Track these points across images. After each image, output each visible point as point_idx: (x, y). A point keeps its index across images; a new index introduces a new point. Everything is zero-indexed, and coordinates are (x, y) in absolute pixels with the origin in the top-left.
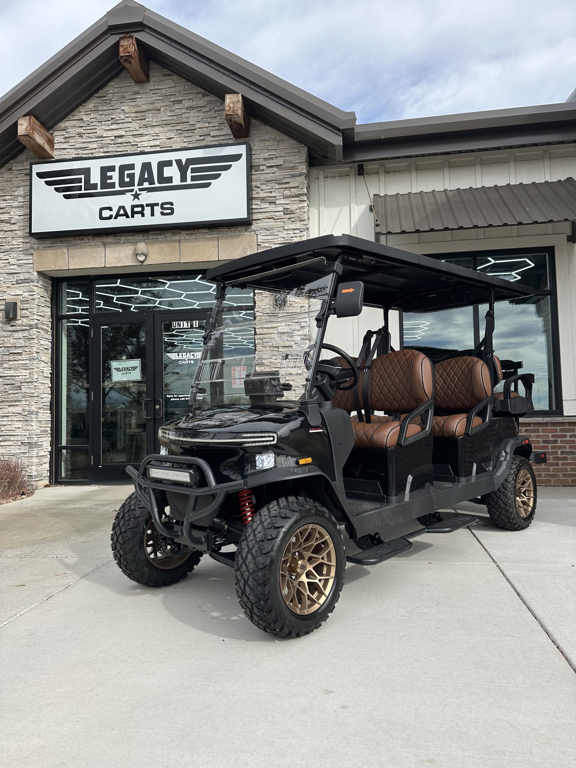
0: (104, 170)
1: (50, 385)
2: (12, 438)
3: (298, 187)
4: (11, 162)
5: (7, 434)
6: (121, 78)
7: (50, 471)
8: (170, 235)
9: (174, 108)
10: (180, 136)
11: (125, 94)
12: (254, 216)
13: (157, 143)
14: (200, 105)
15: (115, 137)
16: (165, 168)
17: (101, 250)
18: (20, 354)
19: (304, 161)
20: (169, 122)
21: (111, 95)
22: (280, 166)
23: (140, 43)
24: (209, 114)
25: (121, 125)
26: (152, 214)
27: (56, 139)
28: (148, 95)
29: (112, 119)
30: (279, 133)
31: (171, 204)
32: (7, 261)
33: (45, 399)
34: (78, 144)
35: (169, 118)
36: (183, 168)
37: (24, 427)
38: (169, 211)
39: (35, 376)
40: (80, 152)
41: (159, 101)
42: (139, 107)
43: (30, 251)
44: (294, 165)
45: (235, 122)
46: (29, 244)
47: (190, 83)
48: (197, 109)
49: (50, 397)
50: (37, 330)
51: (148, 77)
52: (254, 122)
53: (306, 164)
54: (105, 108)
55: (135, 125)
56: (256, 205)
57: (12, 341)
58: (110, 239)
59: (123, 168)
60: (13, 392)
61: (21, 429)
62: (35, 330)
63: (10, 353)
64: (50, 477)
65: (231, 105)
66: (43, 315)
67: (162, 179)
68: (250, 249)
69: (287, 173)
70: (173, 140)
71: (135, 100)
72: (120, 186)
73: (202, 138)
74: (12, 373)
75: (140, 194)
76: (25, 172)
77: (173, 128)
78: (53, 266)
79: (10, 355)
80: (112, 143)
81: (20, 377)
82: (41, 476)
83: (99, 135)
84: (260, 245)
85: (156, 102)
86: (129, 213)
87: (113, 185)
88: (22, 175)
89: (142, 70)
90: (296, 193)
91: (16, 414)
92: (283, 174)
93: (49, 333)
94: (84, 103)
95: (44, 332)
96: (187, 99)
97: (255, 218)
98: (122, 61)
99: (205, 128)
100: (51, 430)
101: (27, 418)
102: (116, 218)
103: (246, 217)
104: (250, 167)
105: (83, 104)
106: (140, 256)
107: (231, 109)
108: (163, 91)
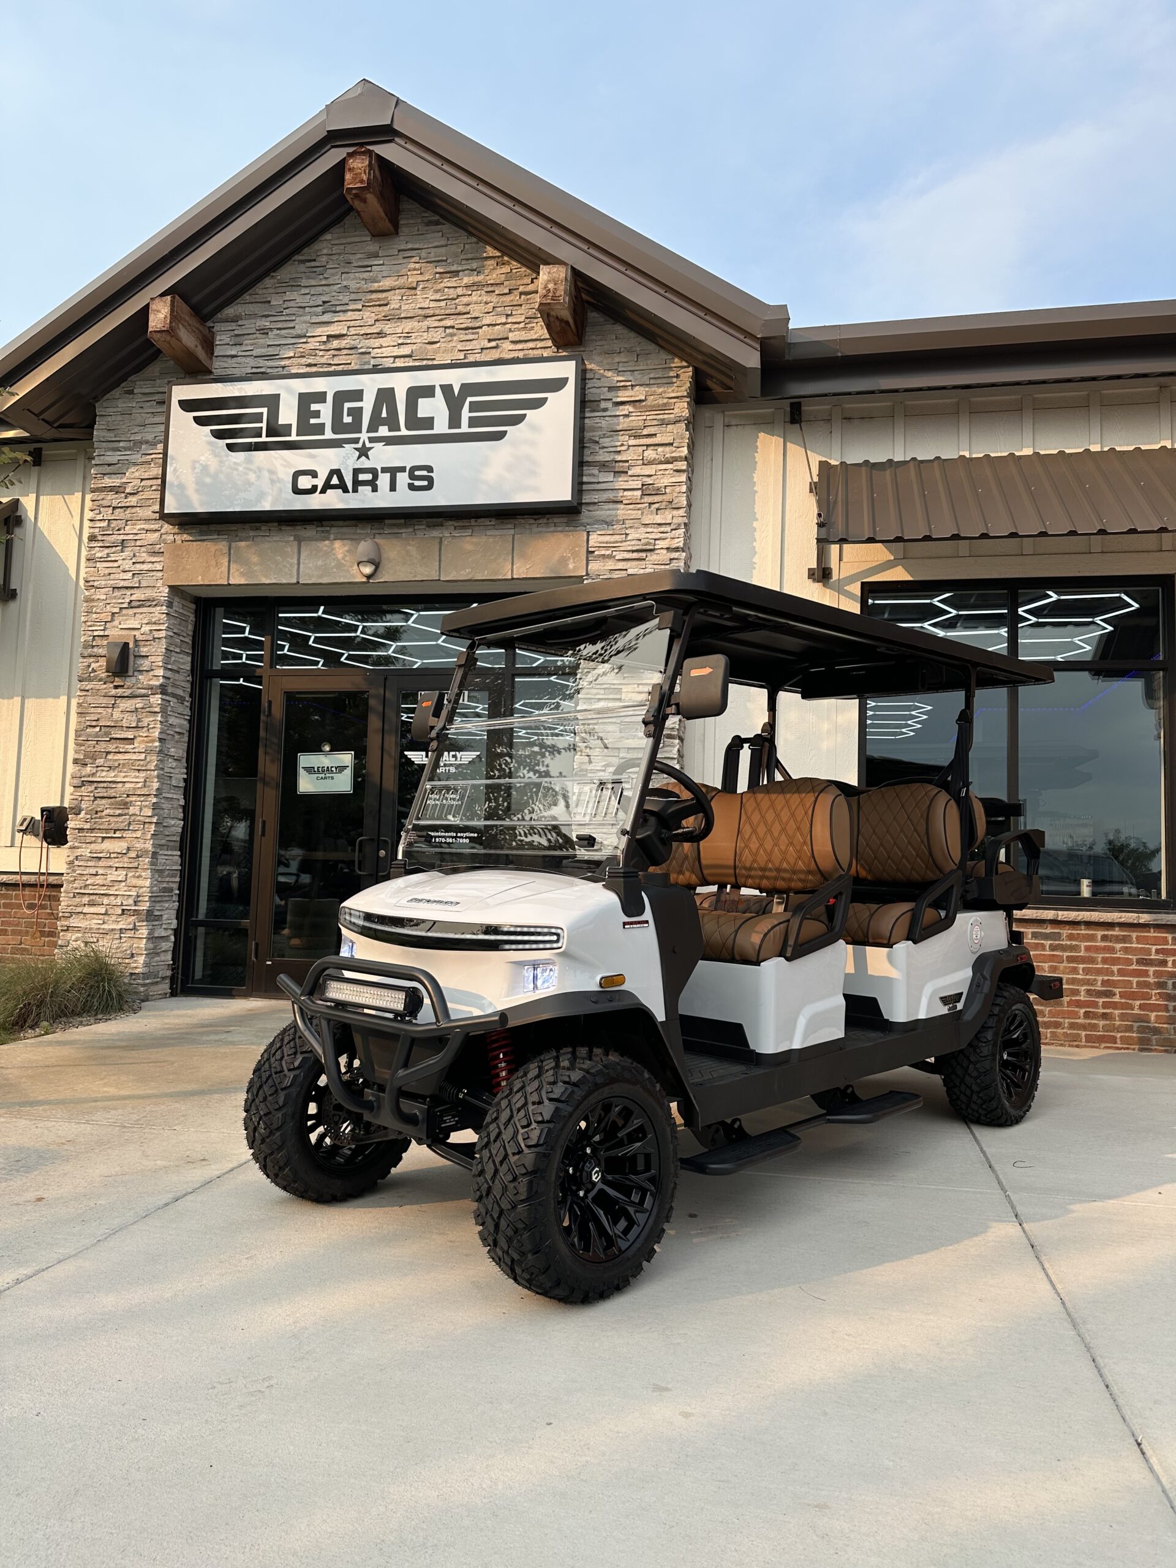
0: (306, 400)
1: (182, 802)
2: (106, 901)
3: (671, 444)
4: (133, 378)
5: (96, 892)
6: (346, 226)
7: (174, 968)
8: (424, 527)
9: (442, 285)
10: (450, 339)
11: (351, 257)
12: (584, 497)
13: (405, 350)
14: (492, 282)
15: (329, 336)
16: (420, 400)
17: (291, 549)
18: (131, 741)
19: (685, 394)
20: (431, 312)
21: (324, 258)
22: (638, 404)
23: (384, 166)
24: (508, 299)
25: (341, 314)
26: (393, 488)
27: (218, 338)
28: (394, 259)
29: (324, 302)
30: (640, 339)
31: (430, 469)
32: (116, 565)
33: (173, 829)
34: (258, 348)
35: (432, 304)
36: (454, 402)
37: (128, 881)
38: (425, 483)
39: (155, 784)
40: (261, 362)
41: (415, 272)
42: (376, 282)
43: (159, 546)
44: (665, 401)
45: (557, 318)
46: (157, 535)
47: (474, 240)
48: (486, 289)
49: (181, 826)
50: (164, 697)
51: (396, 226)
52: (593, 316)
53: (688, 400)
54: (313, 283)
55: (369, 316)
56: (590, 475)
57: (117, 715)
58: (310, 531)
59: (341, 397)
60: (111, 812)
61: (124, 884)
62: (160, 696)
63: (111, 739)
64: (173, 979)
65: (551, 286)
66: (175, 668)
67: (413, 421)
68: (574, 558)
69: (651, 416)
70: (438, 345)
71: (369, 269)
72: (334, 432)
73: (493, 344)
74: (110, 776)
75: (371, 448)
76: (157, 397)
77: (437, 324)
78: (200, 577)
79: (112, 741)
80: (322, 347)
81: (127, 785)
82: (156, 976)
83: (299, 332)
84: (594, 552)
85: (409, 273)
86: (349, 484)
87: (320, 429)
88: (152, 403)
89: (386, 215)
90: (668, 455)
91: (115, 855)
92: (645, 417)
93: (186, 703)
94: (274, 272)
95: (176, 700)
96: (468, 269)
97: (588, 501)
98: (349, 198)
99: (498, 325)
100: (179, 889)
101: (135, 865)
102: (323, 491)
103: (570, 499)
104: (584, 404)
105: (272, 274)
106: (365, 566)
107: (551, 294)
108: (423, 253)
